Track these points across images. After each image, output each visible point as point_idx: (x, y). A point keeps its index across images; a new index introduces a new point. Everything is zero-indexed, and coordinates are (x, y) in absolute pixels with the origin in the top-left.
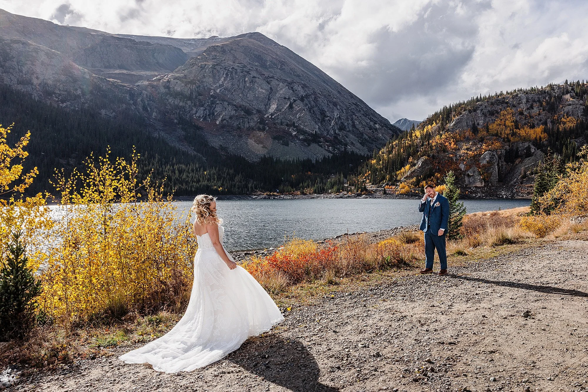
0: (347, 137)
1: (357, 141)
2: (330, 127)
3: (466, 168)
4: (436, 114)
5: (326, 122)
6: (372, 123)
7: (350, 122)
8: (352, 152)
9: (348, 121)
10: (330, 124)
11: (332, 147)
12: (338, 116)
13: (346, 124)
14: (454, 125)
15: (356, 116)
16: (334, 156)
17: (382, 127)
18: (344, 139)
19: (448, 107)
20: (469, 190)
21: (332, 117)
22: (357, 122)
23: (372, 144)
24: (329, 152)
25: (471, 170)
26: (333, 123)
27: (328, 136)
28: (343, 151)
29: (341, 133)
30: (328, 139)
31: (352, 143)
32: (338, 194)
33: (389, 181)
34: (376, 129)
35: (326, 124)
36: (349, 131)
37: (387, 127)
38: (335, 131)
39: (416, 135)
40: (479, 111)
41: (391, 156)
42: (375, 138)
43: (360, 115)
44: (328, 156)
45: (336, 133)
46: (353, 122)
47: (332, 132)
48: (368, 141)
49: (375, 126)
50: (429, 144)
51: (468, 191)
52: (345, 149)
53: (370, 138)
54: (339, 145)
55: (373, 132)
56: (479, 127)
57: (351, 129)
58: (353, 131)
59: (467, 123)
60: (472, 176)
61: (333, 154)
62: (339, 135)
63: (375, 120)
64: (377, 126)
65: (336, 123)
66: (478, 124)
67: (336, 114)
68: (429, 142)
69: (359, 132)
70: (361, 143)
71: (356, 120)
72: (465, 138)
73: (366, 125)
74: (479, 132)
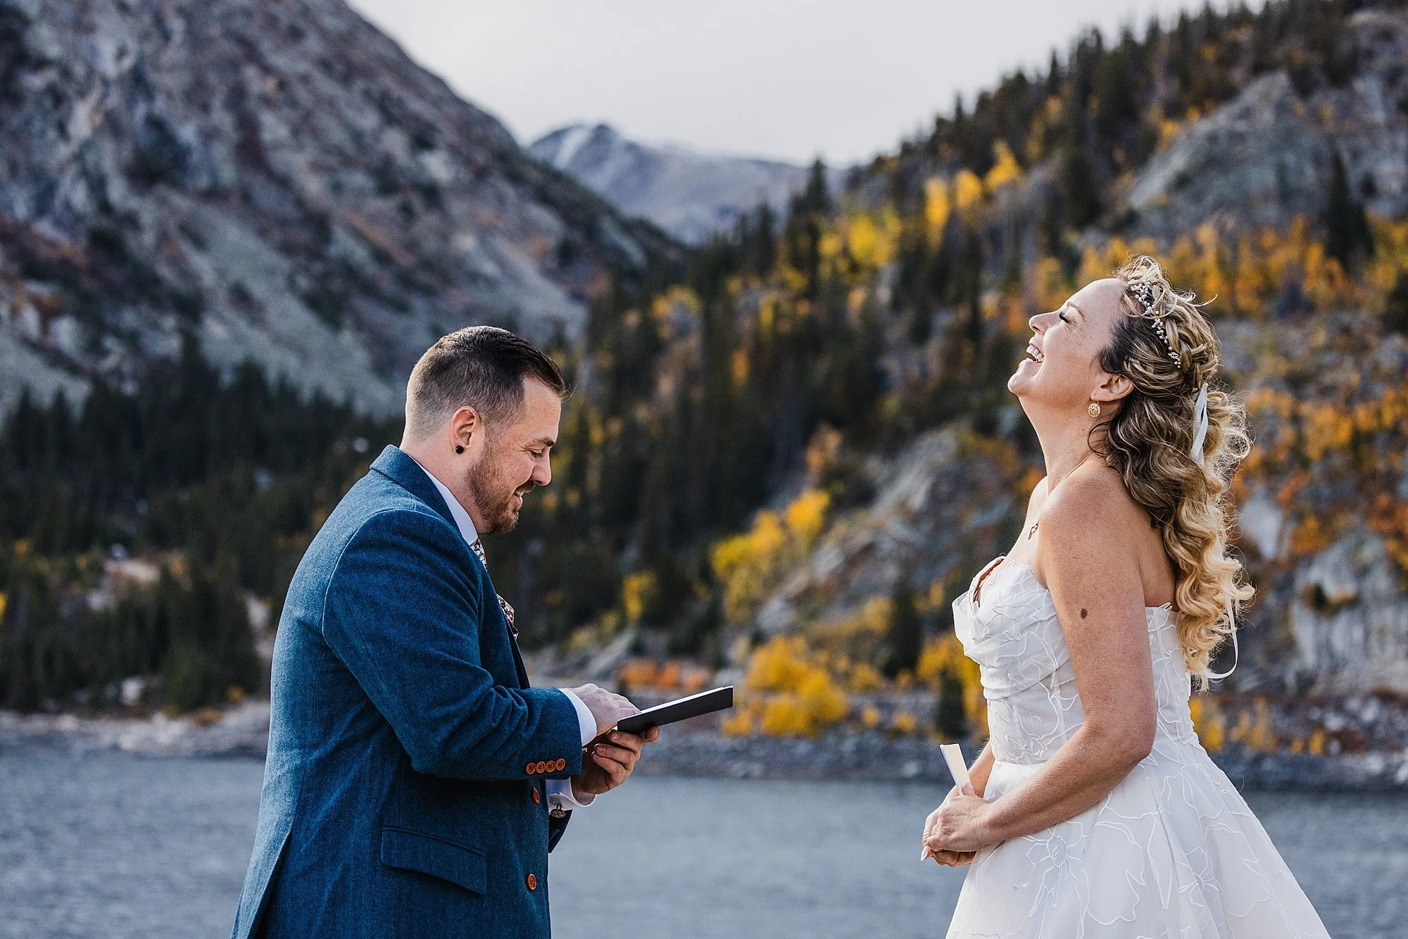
0: (200, 243)
1: (280, 281)
2: (64, 151)
3: (1296, 538)
4: (1016, 86)
5: (29, 107)
6: (395, 142)
7: (222, 119)
8: (250, 373)
9: (205, 108)
10: (62, 129)
11: (79, 315)
12: (128, 63)
13: (187, 133)
14: (1182, 182)
15: (267, 70)
16: (102, 393)
17: (481, 174)
18: (177, 261)
19: (1112, 40)
20: (1334, 722)
21: (79, 70)
22: (273, 127)
23: (401, 308)
24: (56, 359)
25: (1335, 555)
26: (82, 120)
27: (45, 228)
28: (165, 361)
29: (147, 210)
30: (44, 252)
31: (241, 297)
32: (206, 724)
33: (655, 617)
34: (432, 193)
35: (28, 123)
36: (214, 194)
37: (515, 178)
38: (97, 186)
39: (845, 252)
40: (1368, 86)
41: (642, 413)
42: (427, 264)
43: (303, 67)
44: (60, 398)
45: (105, 207)
46: (248, 126)
47: (79, 196)
48: (369, 289)
49: (422, 168)
50: (974, 328)
51: (1319, 725)
52: (191, 343)
53: (381, 257)
54: (134, 303)
55: (407, 211)
56: (1378, 212)
57: (228, 173)
58: (247, 197)
59: (1281, 170)
60: (1353, 603)
61: (97, 380)
62: (131, 220)
63: (417, 118)
64: (438, 166)
65: (112, 125)
66: (1370, 187)
67: (107, 48)
68: (976, 310)
69: (300, 202)
70: (313, 302)
71: (266, 101)
72: (1266, 292)
73: (350, 149)
74: (1381, 251)
